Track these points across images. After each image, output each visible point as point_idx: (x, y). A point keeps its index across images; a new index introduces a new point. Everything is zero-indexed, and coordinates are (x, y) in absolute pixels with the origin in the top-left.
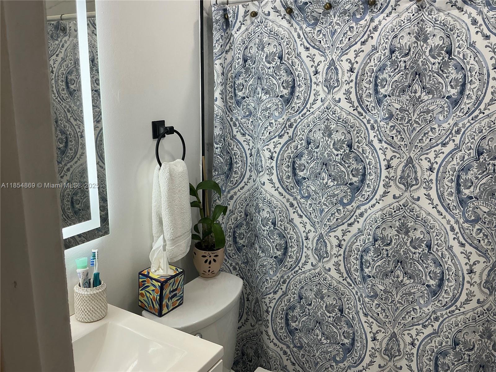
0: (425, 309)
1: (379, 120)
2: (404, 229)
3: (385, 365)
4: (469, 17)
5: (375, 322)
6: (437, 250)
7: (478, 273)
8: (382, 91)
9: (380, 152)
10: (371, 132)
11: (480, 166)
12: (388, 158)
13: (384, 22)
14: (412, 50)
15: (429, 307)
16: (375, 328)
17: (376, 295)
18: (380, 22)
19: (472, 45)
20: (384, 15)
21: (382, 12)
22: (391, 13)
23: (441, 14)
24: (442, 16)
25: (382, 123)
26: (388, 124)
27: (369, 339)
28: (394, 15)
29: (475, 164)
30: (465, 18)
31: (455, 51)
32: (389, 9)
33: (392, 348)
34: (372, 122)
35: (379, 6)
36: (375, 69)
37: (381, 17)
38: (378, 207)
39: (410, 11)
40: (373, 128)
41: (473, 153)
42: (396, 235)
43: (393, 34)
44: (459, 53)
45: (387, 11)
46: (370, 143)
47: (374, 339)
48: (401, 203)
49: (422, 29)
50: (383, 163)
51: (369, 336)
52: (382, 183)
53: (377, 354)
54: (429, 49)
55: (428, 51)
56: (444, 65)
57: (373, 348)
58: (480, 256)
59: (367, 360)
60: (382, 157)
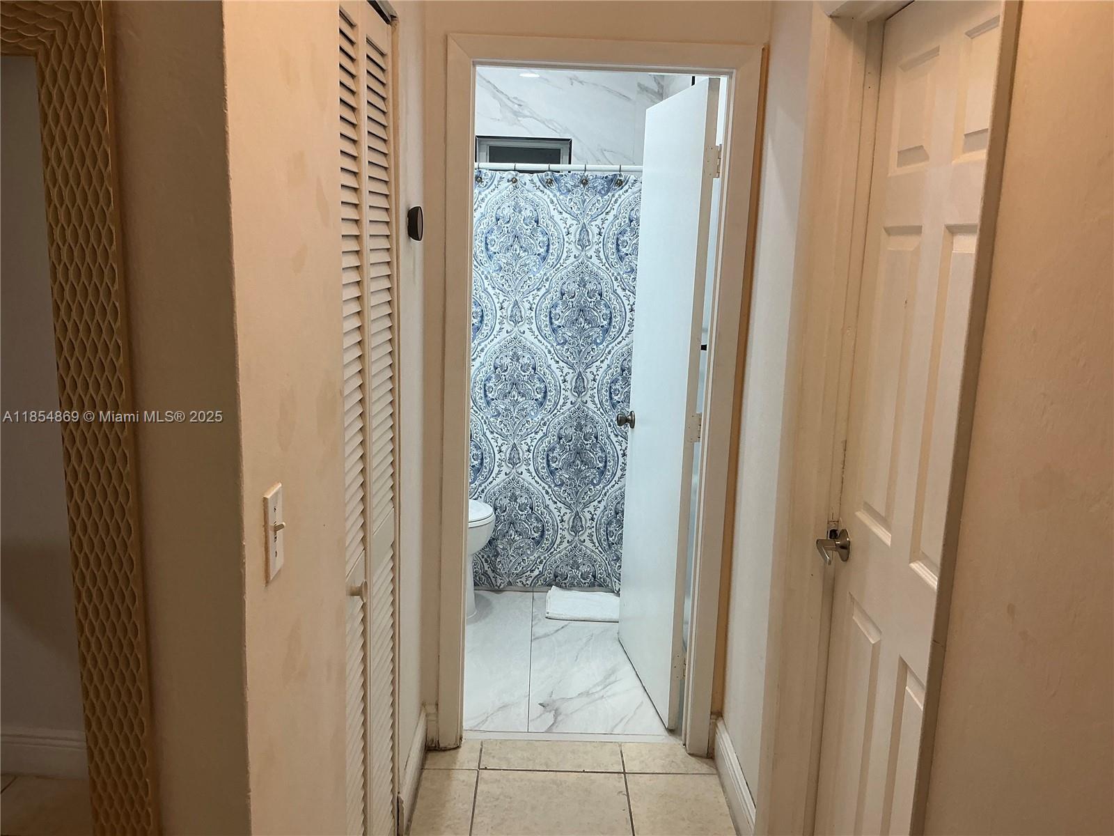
0: (536, 419)
1: (491, 271)
2: (516, 358)
3: (510, 473)
4: (549, 198)
5: (499, 436)
6: (540, 370)
7: (569, 382)
8: (492, 249)
9: (494, 297)
10: (485, 281)
11: (564, 303)
12: (501, 301)
13: (489, 196)
14: (512, 219)
15: (539, 416)
16: (500, 441)
17: (499, 414)
18: (486, 196)
19: (552, 217)
20: (489, 190)
21: (488, 188)
22: (494, 190)
23: (529, 193)
24: (530, 196)
25: (494, 274)
26: (498, 274)
27: (496, 452)
28: (496, 191)
29: (560, 302)
30: (546, 197)
31: (541, 221)
32: (493, 187)
33: (514, 457)
34: (486, 273)
35: (485, 183)
36: (484, 231)
37: (487, 192)
38: (496, 341)
39: (508, 189)
40: (487, 278)
41: (558, 294)
42: (511, 363)
43: (497, 206)
44: (543, 222)
45: (492, 188)
46: (485, 290)
47: (500, 451)
48: (512, 337)
49: (517, 203)
50: (498, 306)
51: (496, 450)
52: (498, 321)
53: (503, 463)
54: (523, 218)
55: (522, 220)
56: (534, 230)
57: (499, 459)
58: (569, 368)
59: (496, 469)
60: (496, 301)
